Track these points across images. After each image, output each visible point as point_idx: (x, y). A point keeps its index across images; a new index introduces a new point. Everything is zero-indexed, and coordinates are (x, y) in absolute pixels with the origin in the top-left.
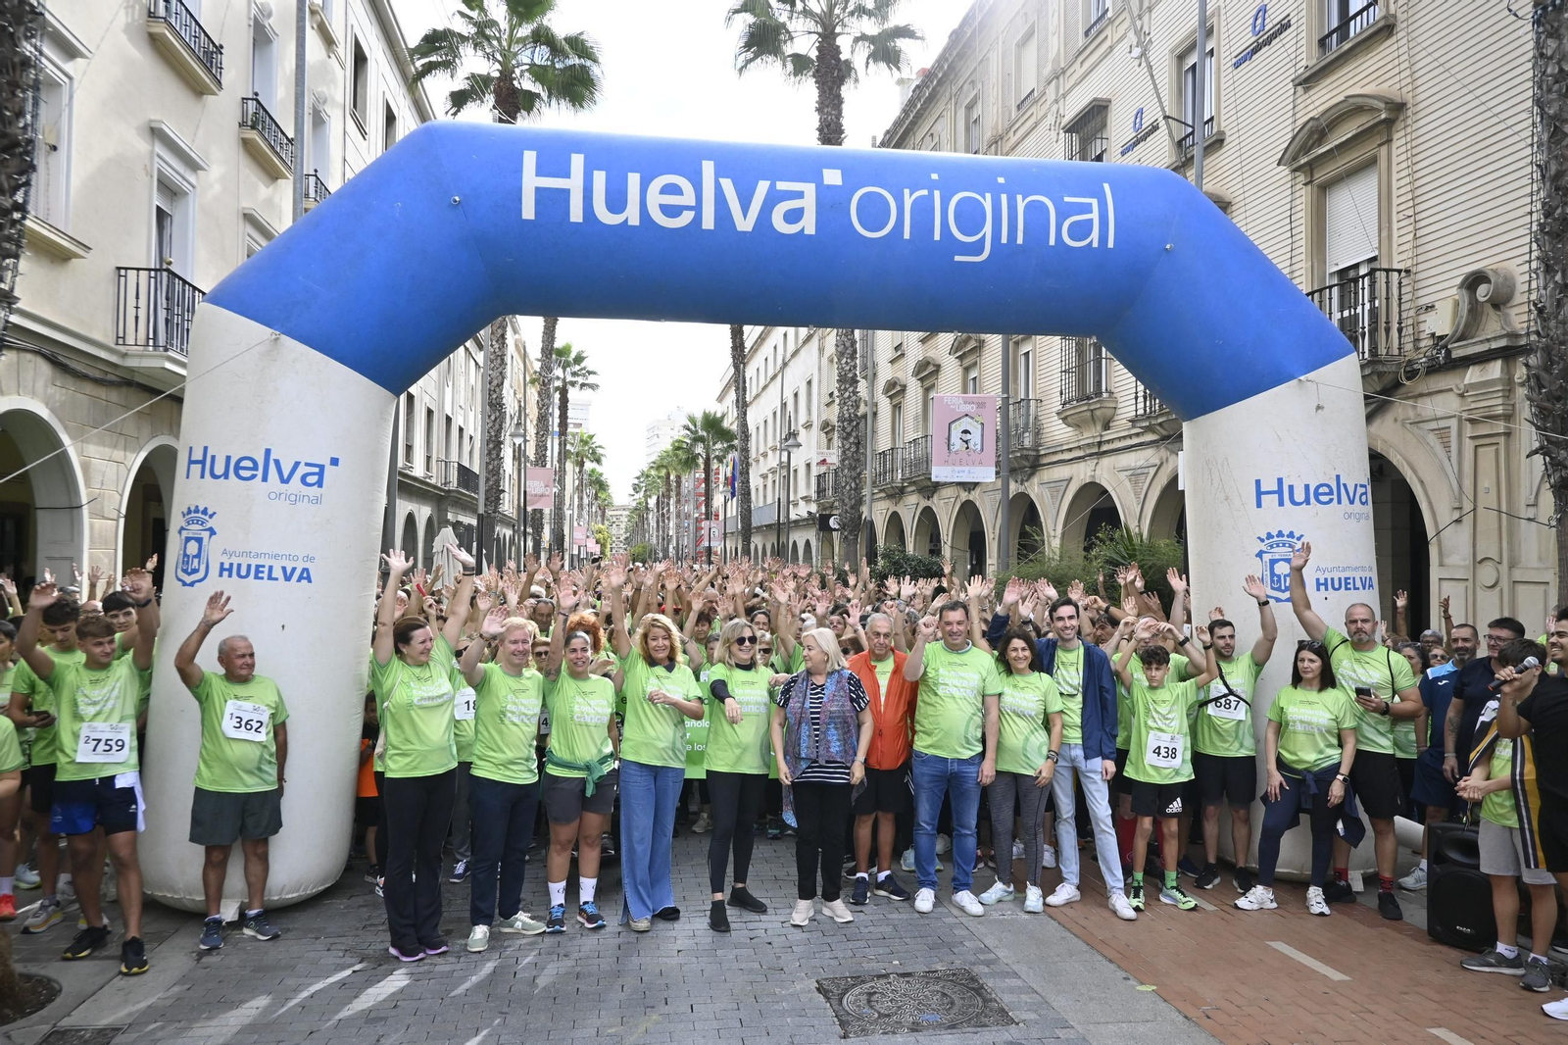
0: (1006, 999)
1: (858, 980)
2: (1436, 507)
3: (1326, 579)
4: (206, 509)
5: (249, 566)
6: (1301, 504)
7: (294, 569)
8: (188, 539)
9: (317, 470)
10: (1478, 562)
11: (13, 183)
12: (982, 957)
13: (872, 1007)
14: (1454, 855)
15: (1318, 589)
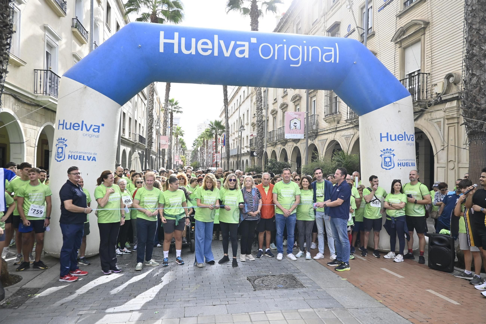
0: (303, 282)
1: (259, 277)
2: (437, 146)
3: (401, 163)
4: (64, 139)
5: (77, 156)
6: (393, 140)
7: (91, 157)
8: (59, 148)
9: (97, 127)
10: (448, 162)
11: (6, 37)
12: (296, 271)
13: (263, 283)
14: (436, 243)
15: (398, 166)
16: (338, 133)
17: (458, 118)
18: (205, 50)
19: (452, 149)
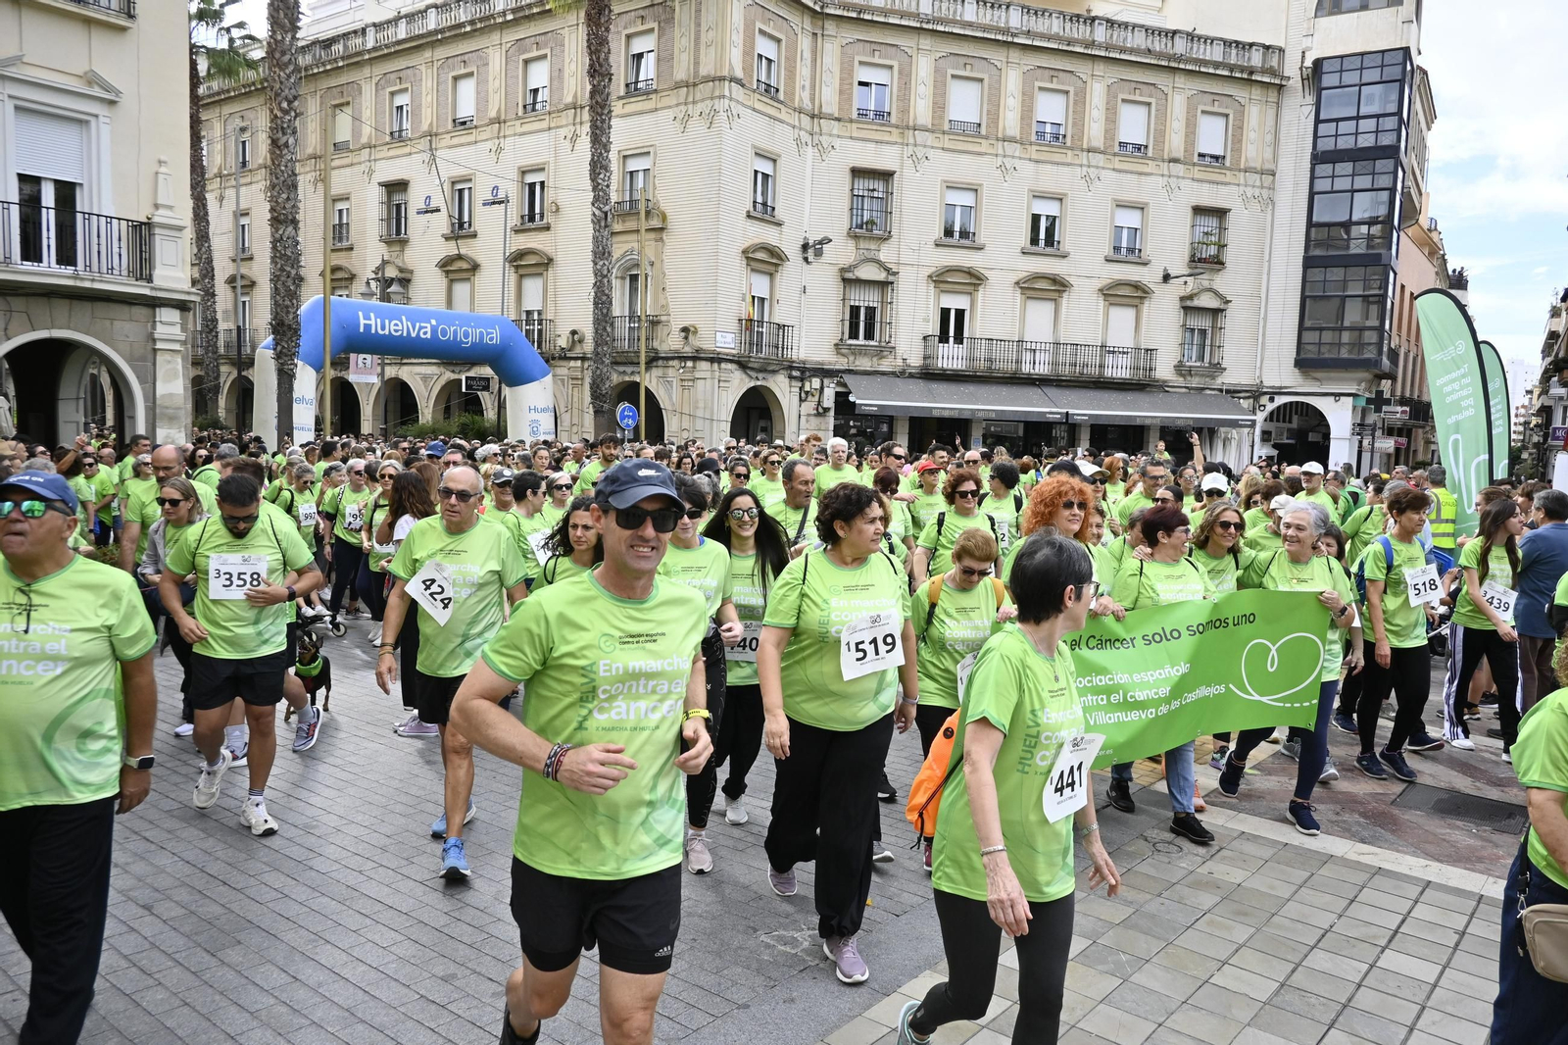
16: (405, 368)
17: (582, 379)
18: (396, 331)
19: (575, 411)
